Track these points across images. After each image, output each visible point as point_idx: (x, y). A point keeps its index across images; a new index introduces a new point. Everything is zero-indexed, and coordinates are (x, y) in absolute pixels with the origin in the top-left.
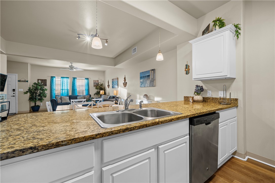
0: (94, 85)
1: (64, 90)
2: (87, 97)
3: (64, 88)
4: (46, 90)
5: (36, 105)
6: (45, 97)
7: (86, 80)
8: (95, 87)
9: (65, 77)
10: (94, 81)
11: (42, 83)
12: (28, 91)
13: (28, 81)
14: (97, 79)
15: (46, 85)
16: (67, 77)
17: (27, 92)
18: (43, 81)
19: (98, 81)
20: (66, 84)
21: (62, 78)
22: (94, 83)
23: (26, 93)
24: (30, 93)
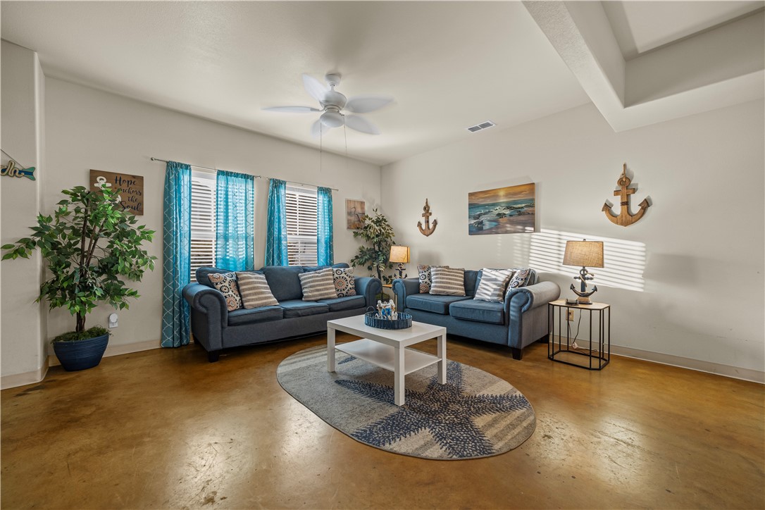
0: (349, 222)
1: (231, 241)
2: (343, 275)
3: (231, 229)
4: (146, 235)
5: (87, 326)
6: (137, 275)
7: (321, 197)
8: (351, 233)
9: (237, 175)
10: (348, 202)
11: (119, 199)
12: (37, 239)
13: (34, 169)
14: (358, 198)
15: (138, 209)
16: (246, 177)
17: (29, 244)
18: (124, 186)
19: (362, 203)
20: (241, 207)
21: (222, 178)
22: (349, 214)
23: (19, 250)
24: (46, 255)
